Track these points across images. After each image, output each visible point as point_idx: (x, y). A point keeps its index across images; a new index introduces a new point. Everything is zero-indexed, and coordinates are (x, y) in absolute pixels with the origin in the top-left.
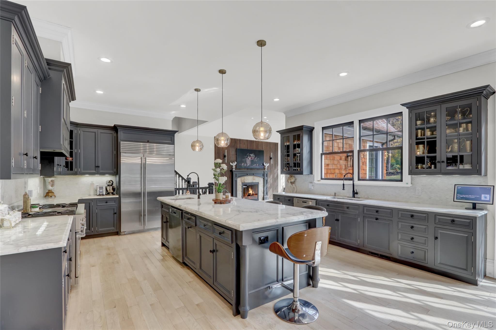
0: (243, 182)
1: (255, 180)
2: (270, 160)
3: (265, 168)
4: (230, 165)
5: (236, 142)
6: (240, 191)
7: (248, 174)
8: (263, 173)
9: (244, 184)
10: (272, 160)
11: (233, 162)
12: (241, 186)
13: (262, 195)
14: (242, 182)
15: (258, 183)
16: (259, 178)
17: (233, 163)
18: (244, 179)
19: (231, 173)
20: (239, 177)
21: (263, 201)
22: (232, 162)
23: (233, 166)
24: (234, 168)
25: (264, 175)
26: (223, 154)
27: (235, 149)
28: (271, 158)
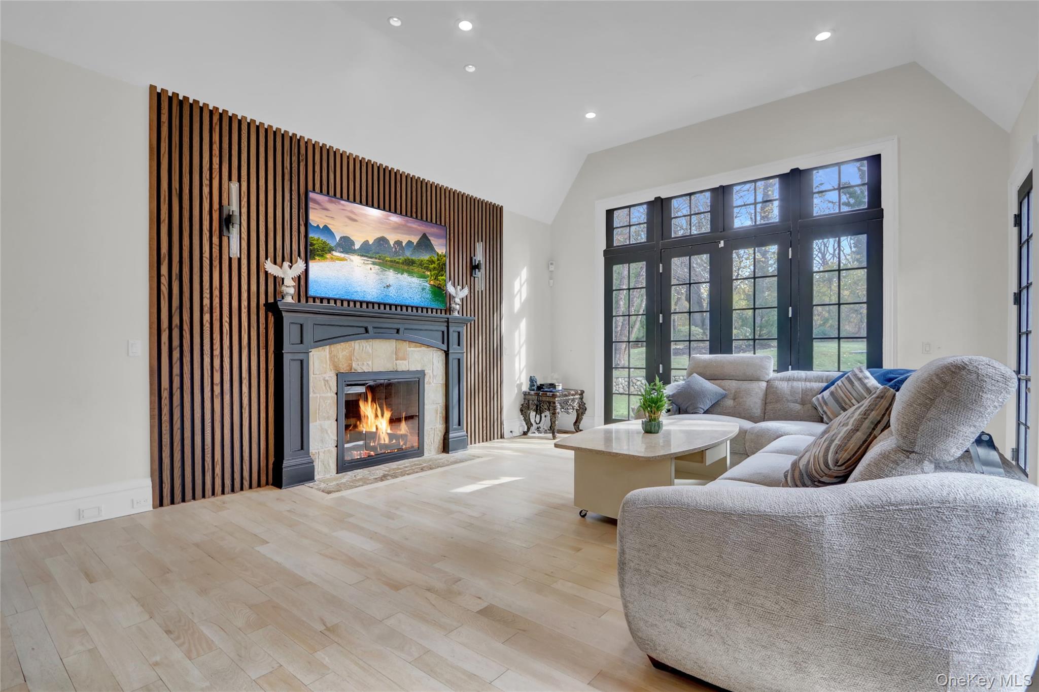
0: (344, 368)
1: (404, 359)
2: (471, 275)
3: (453, 305)
4: (266, 273)
5: (302, 158)
6: (328, 418)
7: (370, 329)
8: (445, 329)
9: (344, 379)
10: (480, 275)
11: (283, 260)
12: (334, 389)
13: (440, 427)
14: (335, 367)
15: (422, 373)
16: (424, 349)
17: (281, 267)
18: (352, 353)
19: (271, 319)
20: (321, 342)
21: (445, 455)
22: (279, 260)
23: (283, 279)
24: (292, 291)
25: (445, 338)
26: (216, 206)
27: (295, 196)
28: (475, 267)
